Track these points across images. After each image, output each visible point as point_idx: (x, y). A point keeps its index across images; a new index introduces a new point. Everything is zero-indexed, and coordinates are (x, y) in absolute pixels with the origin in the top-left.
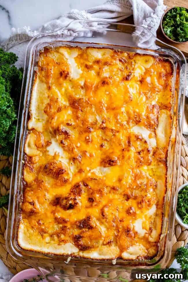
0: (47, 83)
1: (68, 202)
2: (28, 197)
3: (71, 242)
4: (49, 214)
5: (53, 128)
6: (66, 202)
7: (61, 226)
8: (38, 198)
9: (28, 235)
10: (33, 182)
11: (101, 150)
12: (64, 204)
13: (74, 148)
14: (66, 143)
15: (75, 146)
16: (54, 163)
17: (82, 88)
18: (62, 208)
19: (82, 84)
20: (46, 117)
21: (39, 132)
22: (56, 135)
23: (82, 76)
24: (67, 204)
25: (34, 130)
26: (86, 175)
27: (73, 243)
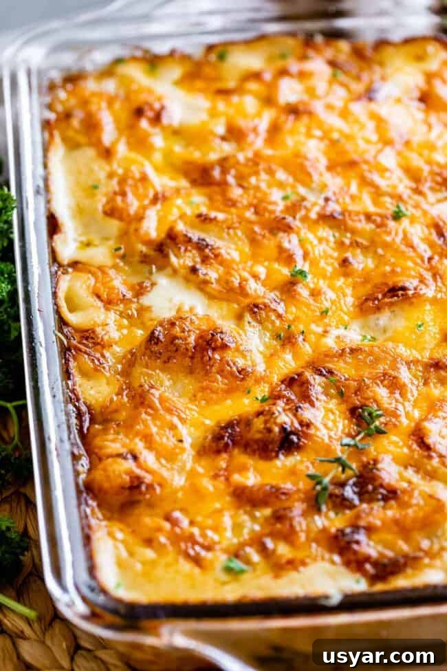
0: (97, 144)
1: (272, 420)
2: (108, 443)
3: (323, 559)
4: (208, 485)
5: (148, 243)
6: (266, 422)
7: (268, 512)
8: (148, 440)
9: (139, 567)
10: (115, 398)
11: (346, 275)
12: (258, 436)
13: (246, 280)
14: (212, 273)
15: (246, 275)
16: (181, 318)
17: (223, 139)
18: (254, 452)
19: (221, 130)
20: (114, 226)
21: (100, 268)
22: (166, 256)
23: (213, 113)
24: (270, 430)
25: (80, 266)
26: (315, 348)
27: (337, 558)
